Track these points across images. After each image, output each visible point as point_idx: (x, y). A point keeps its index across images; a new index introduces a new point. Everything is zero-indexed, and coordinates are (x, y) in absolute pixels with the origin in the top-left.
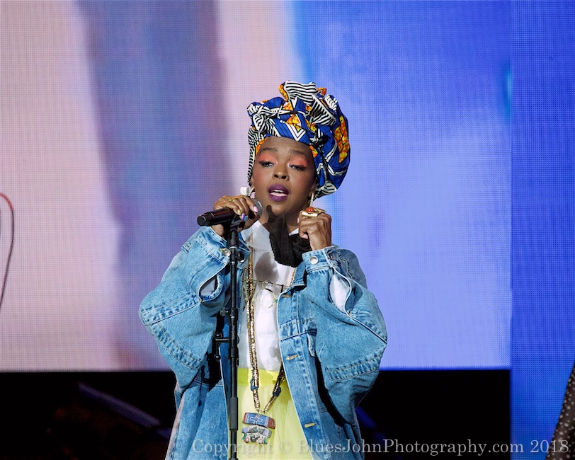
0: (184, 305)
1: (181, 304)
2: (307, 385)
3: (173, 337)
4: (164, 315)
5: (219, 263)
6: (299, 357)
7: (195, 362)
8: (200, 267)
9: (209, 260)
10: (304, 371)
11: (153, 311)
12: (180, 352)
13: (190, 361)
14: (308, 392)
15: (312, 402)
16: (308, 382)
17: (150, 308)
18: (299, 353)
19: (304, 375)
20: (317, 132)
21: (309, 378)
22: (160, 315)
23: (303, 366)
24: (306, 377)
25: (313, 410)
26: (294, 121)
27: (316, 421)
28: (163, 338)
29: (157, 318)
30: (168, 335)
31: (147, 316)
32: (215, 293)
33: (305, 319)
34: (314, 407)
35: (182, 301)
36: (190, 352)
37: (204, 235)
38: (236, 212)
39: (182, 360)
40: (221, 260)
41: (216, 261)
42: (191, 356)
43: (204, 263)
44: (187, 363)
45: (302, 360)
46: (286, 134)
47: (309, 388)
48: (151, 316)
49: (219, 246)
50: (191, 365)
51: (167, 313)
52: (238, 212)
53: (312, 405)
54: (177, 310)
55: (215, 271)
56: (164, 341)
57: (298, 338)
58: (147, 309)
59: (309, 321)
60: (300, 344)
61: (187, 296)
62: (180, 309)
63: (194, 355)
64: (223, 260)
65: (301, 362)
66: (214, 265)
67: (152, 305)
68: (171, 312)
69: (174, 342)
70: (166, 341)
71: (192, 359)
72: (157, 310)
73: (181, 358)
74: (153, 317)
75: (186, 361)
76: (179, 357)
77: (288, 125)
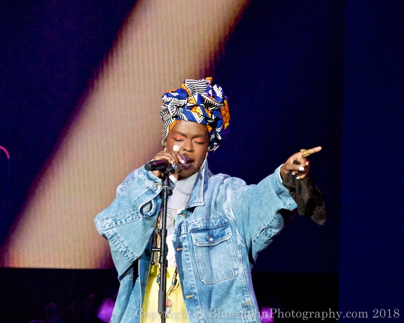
0: (131, 218)
1: (128, 217)
2: (190, 269)
3: (122, 239)
4: (116, 223)
5: (153, 192)
6: (185, 249)
7: (133, 258)
8: (140, 195)
9: (146, 190)
10: (188, 259)
11: (110, 221)
12: (125, 249)
13: (130, 257)
14: (190, 273)
15: (192, 281)
16: (190, 267)
17: (108, 219)
18: (186, 246)
19: (188, 262)
20: (212, 116)
21: (191, 264)
22: (114, 223)
23: (187, 255)
24: (189, 263)
25: (193, 286)
26: (197, 111)
27: (195, 293)
28: (113, 240)
29: (112, 225)
30: (118, 238)
31: (105, 223)
32: (151, 211)
33: (189, 222)
34: (193, 284)
35: (129, 215)
36: (131, 251)
37: (144, 174)
38: (170, 162)
39: (125, 255)
40: (155, 190)
41: (152, 191)
42: (132, 253)
43: (143, 192)
44: (128, 258)
45: (187, 251)
46: (192, 119)
47: (191, 270)
48: (107, 223)
49: (153, 182)
50: (130, 259)
51: (118, 222)
52: (172, 162)
53: (192, 282)
54: (126, 221)
55: (150, 198)
56: (113, 242)
57: (185, 236)
58: (106, 219)
59: (192, 224)
60: (186, 240)
61: (133, 212)
62: (128, 220)
63: (134, 253)
64: (157, 191)
65: (186, 253)
66: (150, 194)
67: (110, 216)
68: (121, 222)
69: (122, 242)
70: (115, 242)
71: (132, 256)
72: (113, 220)
73: (125, 253)
74: (109, 224)
75: (127, 256)
76: (123, 253)
77: (193, 113)
